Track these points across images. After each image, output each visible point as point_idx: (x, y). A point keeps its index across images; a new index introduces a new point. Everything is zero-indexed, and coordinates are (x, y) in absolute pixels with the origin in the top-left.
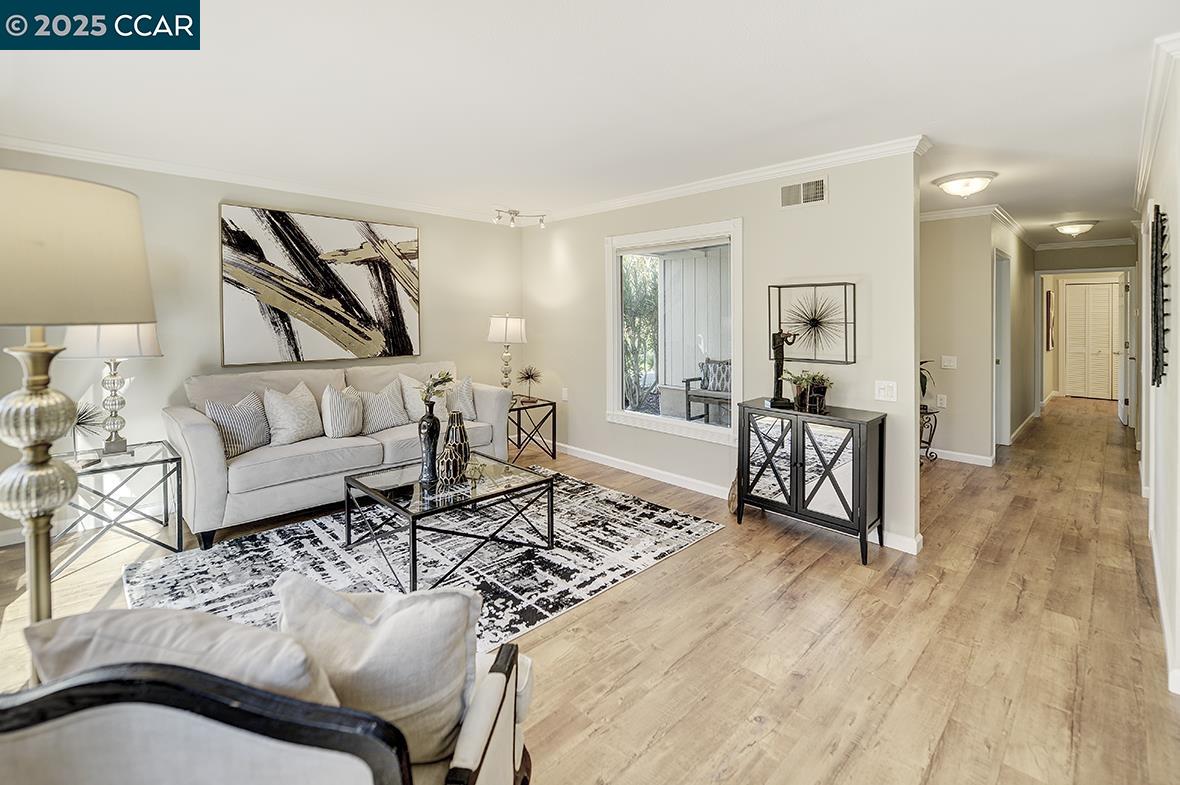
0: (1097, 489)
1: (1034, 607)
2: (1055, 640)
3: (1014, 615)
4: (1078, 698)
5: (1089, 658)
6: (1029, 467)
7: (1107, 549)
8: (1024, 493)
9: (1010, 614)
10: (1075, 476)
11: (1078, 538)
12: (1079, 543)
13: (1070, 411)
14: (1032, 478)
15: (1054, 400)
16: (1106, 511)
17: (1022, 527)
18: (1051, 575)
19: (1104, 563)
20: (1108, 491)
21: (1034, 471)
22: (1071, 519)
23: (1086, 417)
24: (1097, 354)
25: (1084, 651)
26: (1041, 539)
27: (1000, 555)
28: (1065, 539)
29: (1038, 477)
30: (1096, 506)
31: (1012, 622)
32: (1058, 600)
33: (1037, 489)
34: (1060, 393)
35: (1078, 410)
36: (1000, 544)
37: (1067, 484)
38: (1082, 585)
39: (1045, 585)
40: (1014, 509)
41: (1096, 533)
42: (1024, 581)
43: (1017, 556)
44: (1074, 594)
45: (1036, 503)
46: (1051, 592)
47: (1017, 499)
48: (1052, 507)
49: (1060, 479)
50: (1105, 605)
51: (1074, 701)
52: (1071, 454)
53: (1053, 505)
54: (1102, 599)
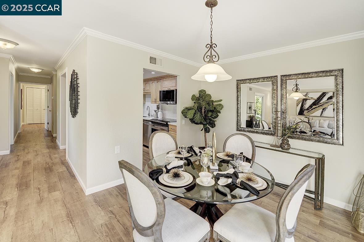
0: (48, 151)
1: (46, 195)
2: (56, 201)
3: (41, 201)
4: (69, 213)
5: (66, 200)
6: (24, 150)
7: (58, 167)
8: (26, 159)
9: (39, 202)
10: (40, 149)
11: (49, 167)
12: (50, 169)
13: (29, 129)
14: (27, 153)
15: (23, 126)
16: (53, 156)
17: (30, 171)
18: (46, 182)
19: (59, 171)
20: (51, 150)
21: (26, 151)
22: (45, 162)
23: (36, 129)
24: (37, 110)
25: (65, 199)
26: (38, 172)
27: (26, 184)
28: (45, 169)
29: (28, 153)
30: (50, 156)
31: (41, 204)
32: (52, 188)
33: (30, 157)
34: (25, 123)
35: (32, 128)
36: (25, 180)
37: (39, 152)
38: (56, 180)
39: (46, 186)
40: (25, 166)
41: (53, 163)
42: (39, 188)
43: (33, 181)
44: (55, 184)
45: (31, 161)
46: (48, 187)
47: (24, 162)
48: (37, 161)
49: (36, 151)
50: (64, 183)
51: (68, 214)
52: (36, 142)
53: (38, 160)
54: (62, 181)
